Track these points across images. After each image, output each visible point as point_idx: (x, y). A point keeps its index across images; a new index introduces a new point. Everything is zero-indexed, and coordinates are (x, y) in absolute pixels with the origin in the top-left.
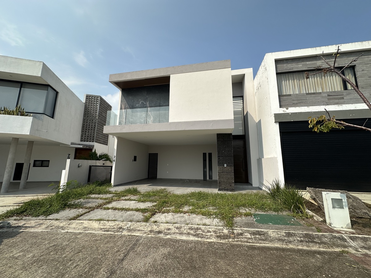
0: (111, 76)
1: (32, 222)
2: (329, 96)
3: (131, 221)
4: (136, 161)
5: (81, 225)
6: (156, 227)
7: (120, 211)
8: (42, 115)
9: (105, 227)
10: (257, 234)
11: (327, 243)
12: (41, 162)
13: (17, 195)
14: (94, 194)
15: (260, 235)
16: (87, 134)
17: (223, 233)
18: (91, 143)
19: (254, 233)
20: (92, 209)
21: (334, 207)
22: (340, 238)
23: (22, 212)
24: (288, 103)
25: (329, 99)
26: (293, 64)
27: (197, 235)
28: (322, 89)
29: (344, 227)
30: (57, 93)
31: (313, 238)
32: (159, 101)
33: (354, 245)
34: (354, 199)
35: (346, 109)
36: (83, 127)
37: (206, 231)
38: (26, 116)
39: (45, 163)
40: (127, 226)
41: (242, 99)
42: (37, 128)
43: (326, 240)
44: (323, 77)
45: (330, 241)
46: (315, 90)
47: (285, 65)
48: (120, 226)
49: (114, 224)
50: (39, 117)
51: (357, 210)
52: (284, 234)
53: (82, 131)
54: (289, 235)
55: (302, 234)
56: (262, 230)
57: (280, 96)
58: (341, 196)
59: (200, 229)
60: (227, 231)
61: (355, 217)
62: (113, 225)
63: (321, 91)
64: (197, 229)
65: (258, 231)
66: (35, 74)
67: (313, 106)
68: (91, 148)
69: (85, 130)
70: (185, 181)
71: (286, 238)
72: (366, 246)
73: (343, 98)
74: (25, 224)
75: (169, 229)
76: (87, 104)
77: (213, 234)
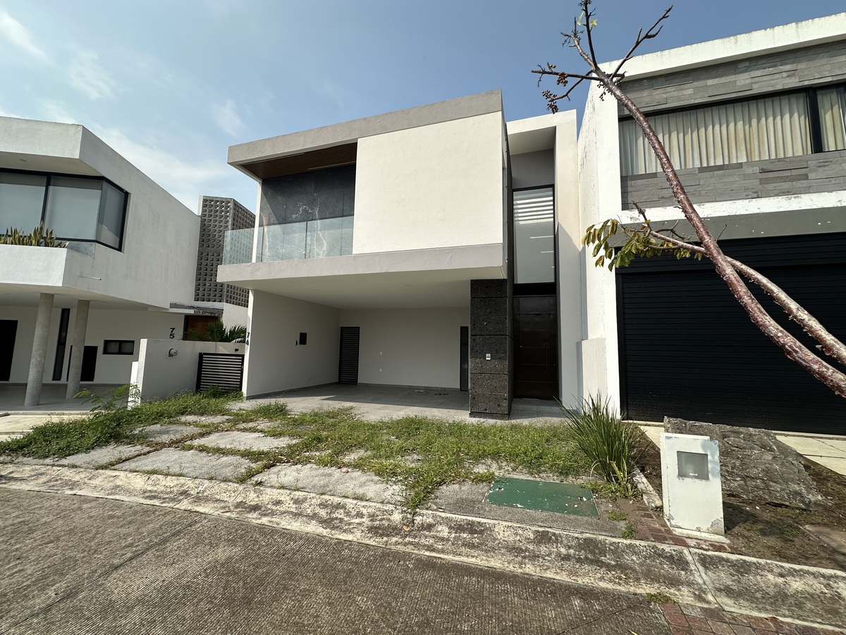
0: (231, 149)
1: (27, 468)
2: (763, 171)
3: (211, 479)
4: (305, 344)
5: (111, 481)
6: (255, 495)
7: (210, 454)
8: (91, 245)
9: (155, 489)
10: (466, 529)
11: (631, 568)
12: (118, 345)
13: (49, 412)
14: (190, 414)
15: (472, 532)
16: (207, 284)
17: (389, 520)
18: (217, 305)
19: (459, 528)
20: (160, 446)
21: (682, 475)
22: (673, 558)
23: (22, 448)
24: (646, 197)
25: (763, 181)
26: (669, 89)
27: (326, 523)
28: (749, 153)
29: (704, 528)
30: (126, 195)
31: (600, 553)
32: (341, 205)
33: (701, 581)
34: (782, 453)
35: (808, 208)
36: (199, 269)
37: (354, 513)
38: (56, 247)
39: (126, 347)
40: (199, 489)
41: (552, 193)
42: (81, 273)
43: (632, 560)
44: (754, 122)
45: (641, 565)
46: (726, 159)
47: (645, 95)
48: (185, 488)
49: (175, 482)
50: (86, 249)
51: (775, 482)
52: (532, 536)
53: (198, 279)
54: (542, 539)
55: (577, 538)
56: (483, 520)
57: (626, 180)
58: (704, 446)
59: (344, 507)
60: (401, 515)
61: (763, 502)
62: (172, 485)
63: (743, 159)
64: (338, 506)
65: (473, 522)
66: (67, 154)
67: (716, 201)
68: (217, 315)
69: (202, 277)
70: (416, 391)
71: (531, 547)
72: (733, 588)
73: (806, 177)
74: (12, 472)
75: (278, 503)
76: (206, 218)
77: (367, 522)
